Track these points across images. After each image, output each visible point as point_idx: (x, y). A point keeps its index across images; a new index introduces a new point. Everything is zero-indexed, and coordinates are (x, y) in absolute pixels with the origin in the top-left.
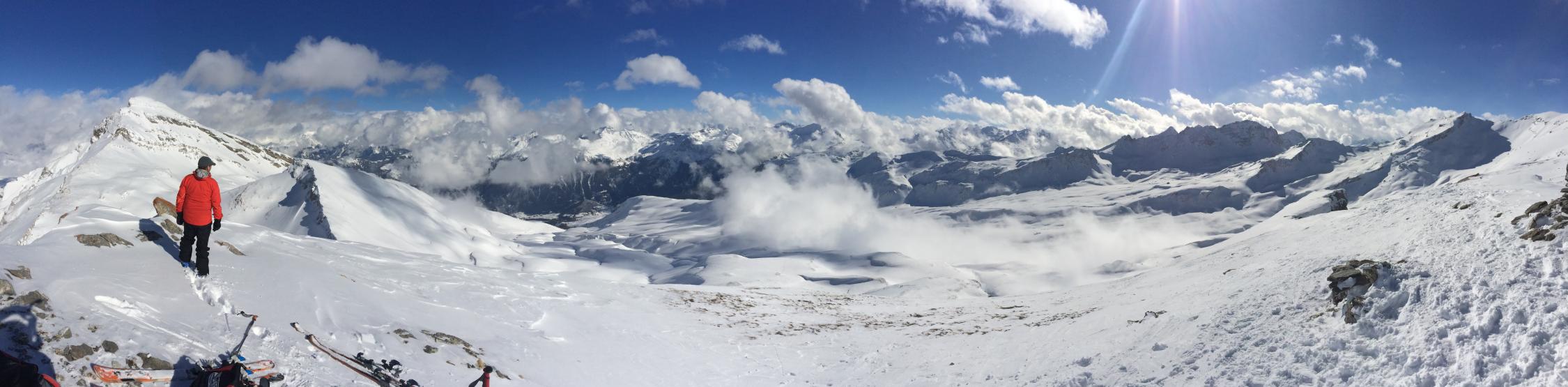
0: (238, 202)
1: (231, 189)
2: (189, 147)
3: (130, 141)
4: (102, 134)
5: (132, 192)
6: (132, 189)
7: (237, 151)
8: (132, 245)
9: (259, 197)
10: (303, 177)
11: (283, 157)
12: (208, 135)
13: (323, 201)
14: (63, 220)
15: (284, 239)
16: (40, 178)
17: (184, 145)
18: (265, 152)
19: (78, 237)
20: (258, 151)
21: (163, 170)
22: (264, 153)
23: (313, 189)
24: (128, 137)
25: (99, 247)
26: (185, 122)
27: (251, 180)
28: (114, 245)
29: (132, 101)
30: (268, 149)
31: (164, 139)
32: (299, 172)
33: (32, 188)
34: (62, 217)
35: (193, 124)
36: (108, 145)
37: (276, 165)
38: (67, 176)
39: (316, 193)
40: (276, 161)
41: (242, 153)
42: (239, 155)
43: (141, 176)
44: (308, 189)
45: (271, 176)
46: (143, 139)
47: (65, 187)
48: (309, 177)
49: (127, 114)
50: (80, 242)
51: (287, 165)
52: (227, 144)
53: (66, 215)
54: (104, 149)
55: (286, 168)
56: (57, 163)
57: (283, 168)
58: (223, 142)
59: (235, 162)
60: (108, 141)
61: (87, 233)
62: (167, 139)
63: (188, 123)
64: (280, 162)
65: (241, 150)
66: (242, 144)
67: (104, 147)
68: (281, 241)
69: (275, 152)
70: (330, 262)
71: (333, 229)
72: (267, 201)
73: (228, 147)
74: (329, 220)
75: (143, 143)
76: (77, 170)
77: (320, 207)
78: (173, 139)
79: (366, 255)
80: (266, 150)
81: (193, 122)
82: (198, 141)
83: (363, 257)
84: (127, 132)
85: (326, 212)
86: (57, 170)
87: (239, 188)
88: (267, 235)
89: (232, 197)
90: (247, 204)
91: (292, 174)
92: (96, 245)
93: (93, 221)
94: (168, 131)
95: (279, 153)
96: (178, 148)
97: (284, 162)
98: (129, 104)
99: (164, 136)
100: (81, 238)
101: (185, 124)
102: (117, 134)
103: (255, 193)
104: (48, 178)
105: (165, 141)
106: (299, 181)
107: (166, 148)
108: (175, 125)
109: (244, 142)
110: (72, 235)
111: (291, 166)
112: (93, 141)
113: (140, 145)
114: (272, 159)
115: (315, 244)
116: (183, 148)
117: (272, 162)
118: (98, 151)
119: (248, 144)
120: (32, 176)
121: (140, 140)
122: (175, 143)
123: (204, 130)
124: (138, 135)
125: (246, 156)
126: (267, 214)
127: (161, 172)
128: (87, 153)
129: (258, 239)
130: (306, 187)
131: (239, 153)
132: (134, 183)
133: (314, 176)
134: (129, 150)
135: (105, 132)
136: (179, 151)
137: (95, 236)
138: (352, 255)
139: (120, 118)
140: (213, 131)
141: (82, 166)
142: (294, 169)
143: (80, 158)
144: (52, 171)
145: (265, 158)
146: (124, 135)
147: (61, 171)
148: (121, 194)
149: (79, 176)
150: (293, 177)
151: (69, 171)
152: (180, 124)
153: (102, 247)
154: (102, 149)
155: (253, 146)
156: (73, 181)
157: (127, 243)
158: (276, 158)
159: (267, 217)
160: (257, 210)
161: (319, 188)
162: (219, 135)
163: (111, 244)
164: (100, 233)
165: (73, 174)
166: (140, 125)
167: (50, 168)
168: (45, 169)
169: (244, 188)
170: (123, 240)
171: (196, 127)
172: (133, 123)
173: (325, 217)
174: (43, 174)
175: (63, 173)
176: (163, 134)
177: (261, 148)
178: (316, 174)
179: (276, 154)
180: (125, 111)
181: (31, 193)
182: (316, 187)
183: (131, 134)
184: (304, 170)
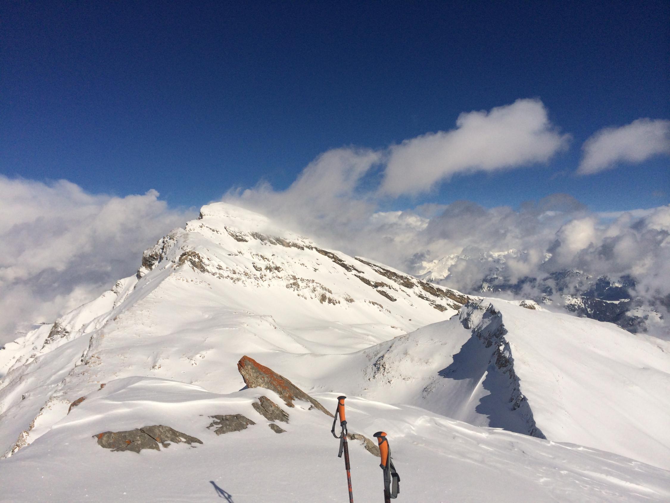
0: (378, 369)
1: (366, 346)
2: (302, 280)
3: (203, 270)
4: (156, 263)
5: (209, 354)
6: (209, 347)
7: (376, 285)
8: (201, 442)
9: (412, 360)
10: (484, 326)
11: (449, 294)
12: (331, 261)
13: (519, 369)
14: (74, 410)
15: (457, 432)
16: (46, 342)
17: (294, 278)
18: (420, 288)
19: (100, 437)
20: (409, 285)
21: (262, 317)
22: (418, 289)
23: (502, 348)
24: (199, 266)
25: (138, 452)
26: (296, 242)
27: (398, 332)
28: (166, 446)
29: (204, 209)
30: (425, 281)
31: (263, 268)
32: (476, 318)
33: (31, 360)
34: (75, 404)
35: (307, 244)
36: (167, 279)
37: (440, 308)
38: (95, 336)
39: (507, 355)
40: (439, 301)
41: (385, 289)
42: (379, 291)
43: (225, 326)
44: (493, 348)
45: (431, 325)
46: (224, 266)
47: (90, 354)
48: (494, 328)
49: (198, 230)
50: (103, 446)
51: (456, 308)
52: (361, 275)
53: (81, 400)
54: (161, 285)
55: (456, 312)
56: (78, 314)
57: (451, 312)
58: (354, 272)
59: (374, 303)
60: (167, 274)
61: (116, 428)
62: (267, 268)
63: (300, 243)
64: (443, 302)
65: (382, 284)
66: (384, 274)
67: (160, 283)
68: (453, 435)
69: (435, 286)
70: (542, 480)
71: (540, 421)
72: (425, 367)
73: (363, 280)
74: (531, 403)
75: (225, 274)
76: (113, 324)
77: (515, 380)
78: (277, 268)
79: (608, 473)
80: (422, 284)
81: (307, 242)
82: (316, 270)
83: (603, 476)
84: (199, 257)
85: (525, 389)
86: (78, 326)
87: (381, 345)
88: (429, 425)
89: (370, 360)
90: (393, 373)
91: (465, 323)
92: (132, 449)
93: (129, 406)
94: (268, 255)
95: (444, 289)
96: (285, 283)
97: (451, 302)
98: (201, 216)
99: (262, 264)
100: (105, 439)
101: (295, 245)
102: (181, 261)
103: (406, 353)
104: (60, 341)
105: (264, 272)
106: (477, 334)
107: (266, 284)
108: (279, 247)
109: (388, 271)
110: (88, 434)
111: (464, 309)
112: (142, 274)
113: (221, 276)
114: (432, 297)
115: (512, 444)
116: (292, 281)
117: (432, 302)
118: (150, 290)
119: (395, 274)
120: (33, 339)
121: (220, 268)
122: (280, 274)
123: (326, 253)
124: (216, 262)
125: (390, 293)
126: (425, 390)
127: (259, 321)
128: (131, 295)
129: (414, 431)
130: (489, 344)
131: (380, 288)
132: (212, 338)
133: (502, 325)
134: (203, 285)
135: (161, 258)
136: (287, 287)
137: (131, 433)
138: (580, 471)
139: (186, 236)
140: (340, 255)
141: (121, 316)
142: (469, 315)
143: (119, 304)
144: (68, 329)
145: (421, 296)
146: (193, 263)
147: (84, 326)
148: (190, 358)
149: (117, 334)
150: (467, 327)
151: (99, 327)
152: (288, 245)
153: (144, 451)
154: (157, 285)
155: (402, 277)
156: (105, 343)
157: (191, 440)
158: (438, 296)
159: (425, 393)
160: (409, 382)
161: (512, 347)
162: (349, 260)
163: (160, 445)
164: (140, 426)
165: (106, 330)
166: (219, 246)
167: (64, 323)
168: (56, 326)
169: (389, 346)
170: (183, 435)
171: (312, 248)
172: (207, 244)
173: (525, 399)
174: (51, 334)
175: (89, 330)
176: (262, 260)
177: (414, 281)
178: (507, 323)
179: (439, 290)
180: (194, 225)
181: (30, 369)
182: (507, 345)
183: (205, 260)
184: (485, 316)
